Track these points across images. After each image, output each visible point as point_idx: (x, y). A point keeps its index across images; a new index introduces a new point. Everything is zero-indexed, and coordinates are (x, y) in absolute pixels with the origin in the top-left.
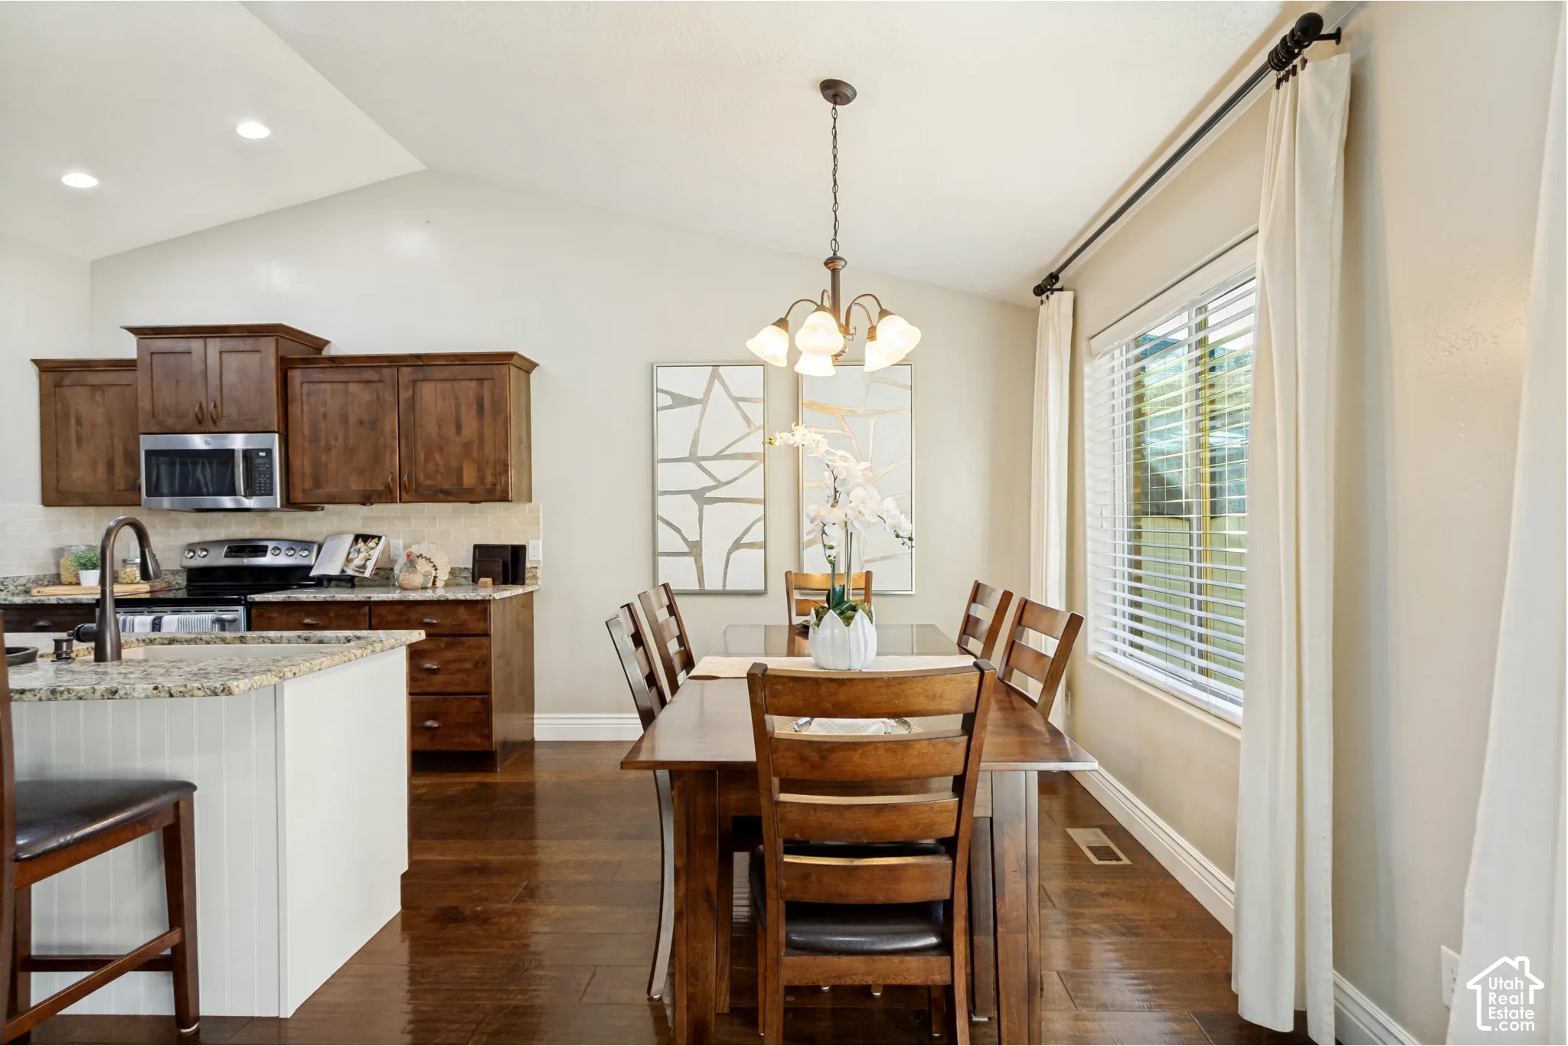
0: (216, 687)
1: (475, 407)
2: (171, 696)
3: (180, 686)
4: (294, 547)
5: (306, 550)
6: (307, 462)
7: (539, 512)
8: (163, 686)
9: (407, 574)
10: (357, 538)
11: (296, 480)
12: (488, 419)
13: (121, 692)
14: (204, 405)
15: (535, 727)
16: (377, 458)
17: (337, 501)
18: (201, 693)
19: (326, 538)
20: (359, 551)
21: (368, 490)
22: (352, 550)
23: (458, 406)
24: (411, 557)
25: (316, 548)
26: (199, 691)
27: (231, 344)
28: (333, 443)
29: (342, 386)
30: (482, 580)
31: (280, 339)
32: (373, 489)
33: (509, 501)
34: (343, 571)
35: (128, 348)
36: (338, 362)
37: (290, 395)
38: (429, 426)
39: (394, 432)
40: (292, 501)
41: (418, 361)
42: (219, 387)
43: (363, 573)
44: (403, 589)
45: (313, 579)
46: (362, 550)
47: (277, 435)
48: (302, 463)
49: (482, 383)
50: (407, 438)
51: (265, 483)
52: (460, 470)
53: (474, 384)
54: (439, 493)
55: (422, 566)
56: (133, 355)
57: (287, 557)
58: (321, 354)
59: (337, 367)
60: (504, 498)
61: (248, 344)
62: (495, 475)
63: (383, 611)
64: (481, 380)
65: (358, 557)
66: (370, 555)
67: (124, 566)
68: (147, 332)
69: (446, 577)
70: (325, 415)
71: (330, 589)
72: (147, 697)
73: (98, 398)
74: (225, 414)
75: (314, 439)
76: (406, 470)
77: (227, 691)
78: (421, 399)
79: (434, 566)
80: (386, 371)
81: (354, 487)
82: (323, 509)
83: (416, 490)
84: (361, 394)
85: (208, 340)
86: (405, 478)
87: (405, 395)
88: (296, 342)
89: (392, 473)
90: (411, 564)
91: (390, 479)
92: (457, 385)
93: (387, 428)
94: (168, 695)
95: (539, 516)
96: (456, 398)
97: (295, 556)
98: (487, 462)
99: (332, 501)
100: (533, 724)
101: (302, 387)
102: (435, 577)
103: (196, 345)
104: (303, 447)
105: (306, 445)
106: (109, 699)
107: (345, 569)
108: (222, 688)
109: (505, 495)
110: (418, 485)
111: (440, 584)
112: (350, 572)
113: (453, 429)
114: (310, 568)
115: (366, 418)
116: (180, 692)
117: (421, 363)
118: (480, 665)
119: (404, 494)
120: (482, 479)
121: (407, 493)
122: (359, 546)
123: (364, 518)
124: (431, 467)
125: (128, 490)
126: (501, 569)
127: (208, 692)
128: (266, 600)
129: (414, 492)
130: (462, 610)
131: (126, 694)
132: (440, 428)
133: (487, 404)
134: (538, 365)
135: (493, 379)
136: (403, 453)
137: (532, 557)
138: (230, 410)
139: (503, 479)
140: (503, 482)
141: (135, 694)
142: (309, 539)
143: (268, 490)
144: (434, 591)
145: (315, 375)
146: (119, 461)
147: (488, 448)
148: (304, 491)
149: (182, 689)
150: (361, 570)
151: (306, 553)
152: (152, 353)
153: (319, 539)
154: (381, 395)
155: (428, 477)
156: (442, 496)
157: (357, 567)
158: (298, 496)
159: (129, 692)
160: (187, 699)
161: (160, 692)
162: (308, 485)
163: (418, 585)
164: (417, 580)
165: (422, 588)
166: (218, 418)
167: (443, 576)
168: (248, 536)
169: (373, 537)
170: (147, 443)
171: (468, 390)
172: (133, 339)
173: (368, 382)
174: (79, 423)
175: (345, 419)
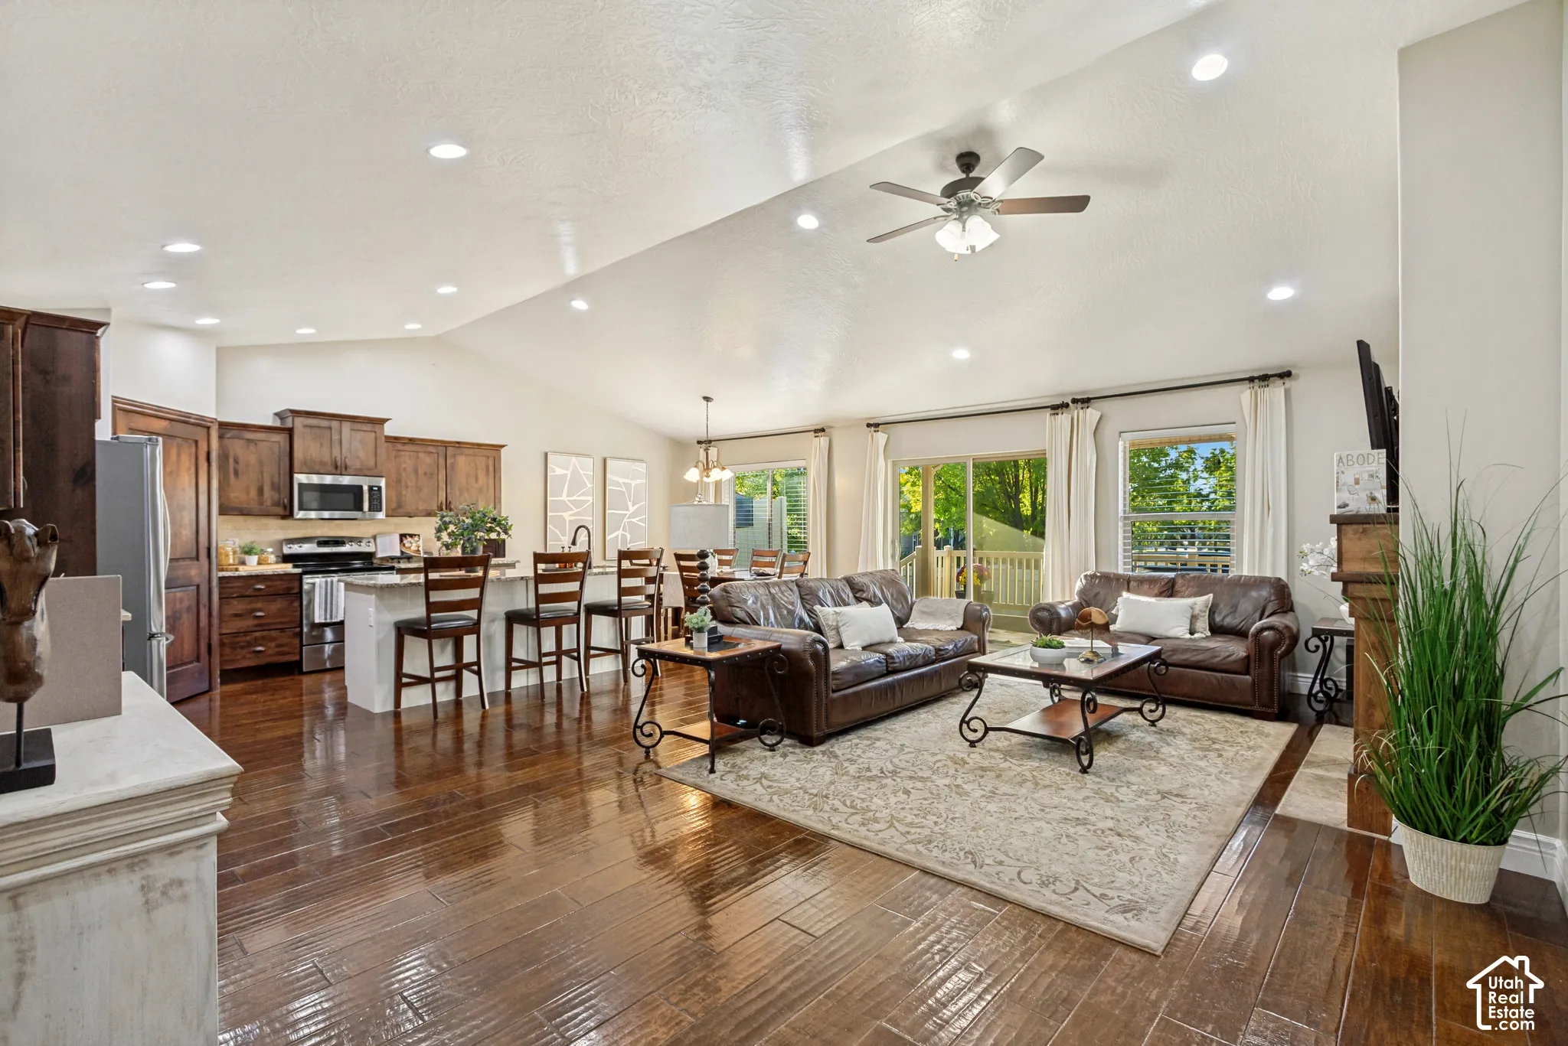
1: (485, 470)
5: (370, 542)
6: (394, 494)
10: (403, 536)
12: (491, 476)
14: (338, 459)
17: (411, 515)
22: (405, 542)
23: (476, 469)
25: (373, 541)
27: (358, 426)
29: (415, 454)
34: (403, 553)
36: (412, 442)
38: (462, 478)
39: (444, 480)
41: (458, 445)
42: (349, 450)
47: (384, 478)
48: (391, 494)
49: (487, 460)
50: (451, 483)
51: (377, 505)
52: (477, 501)
53: (483, 460)
57: (358, 547)
61: (368, 427)
64: (487, 458)
68: (302, 413)
70: (405, 469)
73: (252, 449)
76: (450, 499)
78: (458, 465)
80: (440, 449)
84: (426, 459)
85: (343, 423)
87: (450, 462)
89: (442, 501)
91: (441, 504)
92: (475, 459)
93: (440, 477)
96: (475, 466)
97: (363, 546)
98: (491, 497)
101: (392, 451)
103: (335, 425)
104: (392, 485)
105: (394, 484)
113: (474, 480)
115: (428, 472)
117: (460, 446)
124: (462, 499)
132: (467, 479)
133: (491, 470)
134: (505, 452)
135: (493, 458)
136: (449, 491)
138: (356, 463)
143: (378, 509)
145: (400, 446)
147: (491, 491)
148: (393, 510)
151: (370, 545)
152: (304, 426)
154: (436, 461)
155: (461, 504)
162: (394, 506)
166: (348, 466)
169: (415, 535)
170: (301, 479)
171: (481, 462)
173: (430, 453)
174: (236, 462)
175: (416, 471)
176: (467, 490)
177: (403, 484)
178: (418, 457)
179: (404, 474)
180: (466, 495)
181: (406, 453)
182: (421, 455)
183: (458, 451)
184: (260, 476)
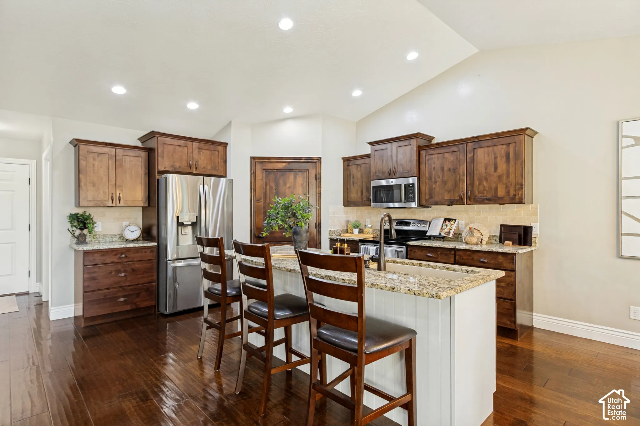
0: (434, 294)
1: (505, 157)
2: (415, 294)
3: (419, 291)
4: (420, 223)
5: (425, 224)
6: (427, 187)
7: (537, 209)
8: (412, 290)
9: (470, 237)
10: (445, 220)
11: (423, 195)
12: (512, 162)
13: (396, 289)
14: (391, 168)
15: (534, 319)
16: (456, 185)
17: (439, 204)
18: (427, 296)
19: (432, 220)
20: (447, 226)
21: (452, 199)
22: (444, 225)
23: (496, 158)
24: (471, 229)
25: (428, 223)
26: (426, 295)
27: (401, 143)
28: (437, 179)
29: (442, 155)
30: (506, 242)
31: (418, 139)
32: (454, 198)
33: (523, 203)
34: (440, 234)
35: (368, 150)
36: (440, 145)
37: (421, 161)
38: (480, 169)
39: (464, 173)
40: (421, 204)
41: (476, 139)
42: (396, 161)
43: (449, 235)
44: (467, 243)
45: (427, 236)
46: (448, 225)
47: (416, 177)
48: (425, 188)
49: (509, 146)
50: (470, 174)
51: (412, 197)
52: (496, 189)
53: (504, 147)
54: (485, 200)
55: (477, 234)
56: (369, 152)
57: (417, 227)
58: (431, 143)
59: (440, 147)
60: (521, 202)
61: (406, 143)
62: (515, 191)
63: (461, 253)
64: (508, 144)
65: (446, 228)
66: (451, 228)
67: (365, 228)
68: (374, 143)
69: (487, 239)
70: (434, 168)
71: (434, 241)
72: (405, 293)
73: (359, 169)
74: (398, 171)
75: (430, 178)
76: (469, 189)
77: (438, 297)
78: (477, 157)
79: (481, 234)
80: (461, 146)
81: (446, 198)
82: (431, 207)
83: (474, 199)
84: (450, 157)
85: (393, 143)
86: (469, 193)
87: (469, 156)
88: (423, 139)
89: (463, 191)
90: (471, 233)
91: (462, 194)
92: (495, 148)
93: (461, 171)
94: (414, 294)
95: (538, 211)
96: (495, 154)
97: (420, 226)
98: (511, 184)
99: (436, 204)
100: (533, 318)
101: (426, 156)
102: (482, 239)
103: (389, 146)
104: (426, 182)
105: (427, 181)
106: (391, 291)
107: (441, 233)
108: (436, 295)
109: (521, 200)
110: (475, 196)
111: (484, 242)
112: (443, 234)
113: (493, 169)
114: (426, 232)
115: (452, 168)
116: (418, 294)
117: (477, 140)
118: (510, 285)
119: (468, 201)
120: (508, 192)
121: (470, 200)
122: (446, 223)
123: (448, 212)
124: (481, 188)
125: (367, 201)
126: (518, 237)
127: (430, 296)
128: (413, 244)
129: (473, 200)
130: (500, 258)
131: (398, 290)
132: (486, 169)
133: (511, 155)
134: (538, 133)
135: (515, 143)
136: (468, 182)
137: (535, 232)
138: (400, 169)
139: (520, 192)
140: (520, 194)
141: (401, 291)
142: (425, 220)
143: (413, 200)
144: (481, 246)
145: (431, 152)
146: (364, 190)
147: (512, 177)
148: (426, 200)
149: (419, 292)
150: (449, 234)
151: (424, 225)
152: (375, 151)
153: (429, 220)
154: (458, 157)
155: (479, 192)
156: (486, 201)
157: (446, 232)
158: (424, 202)
159: (399, 290)
160: (422, 297)
161: (410, 292)
162: (427, 197)
163: (475, 242)
164: (475, 240)
165: (476, 244)
166: (396, 172)
167: (486, 239)
168: (403, 218)
169: (453, 220)
170: (373, 183)
171: (501, 150)
172: (369, 146)
173: (453, 152)
174: (353, 178)
175: (442, 169)
176: (486, 179)
177: (433, 180)
178: (444, 157)
179: (433, 173)
180: (485, 183)
181: (436, 156)
182: (446, 155)
183: (477, 146)
184: (362, 184)
